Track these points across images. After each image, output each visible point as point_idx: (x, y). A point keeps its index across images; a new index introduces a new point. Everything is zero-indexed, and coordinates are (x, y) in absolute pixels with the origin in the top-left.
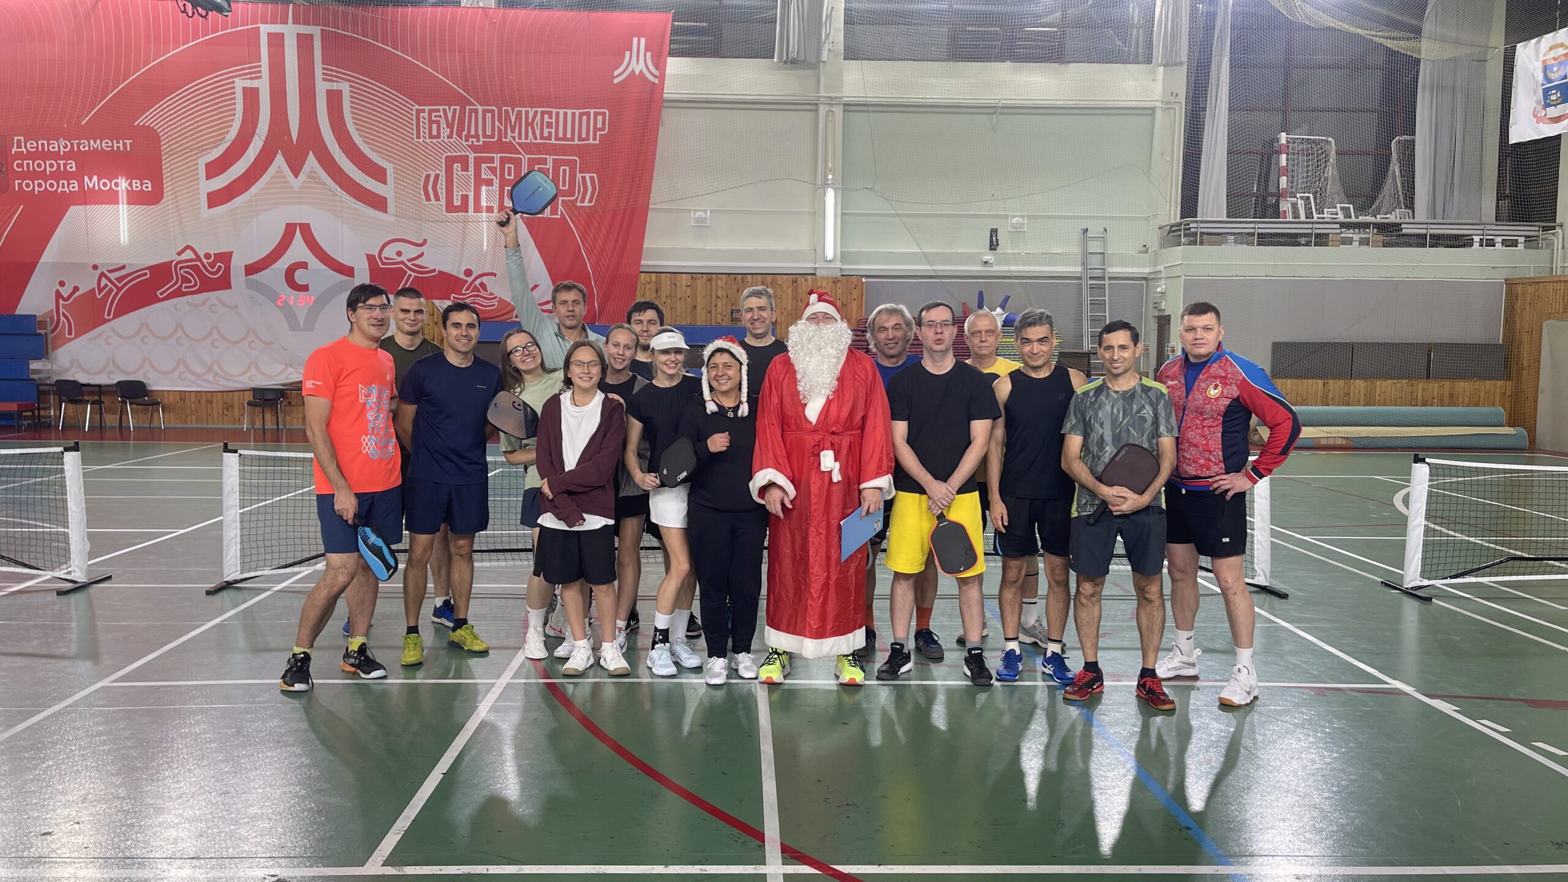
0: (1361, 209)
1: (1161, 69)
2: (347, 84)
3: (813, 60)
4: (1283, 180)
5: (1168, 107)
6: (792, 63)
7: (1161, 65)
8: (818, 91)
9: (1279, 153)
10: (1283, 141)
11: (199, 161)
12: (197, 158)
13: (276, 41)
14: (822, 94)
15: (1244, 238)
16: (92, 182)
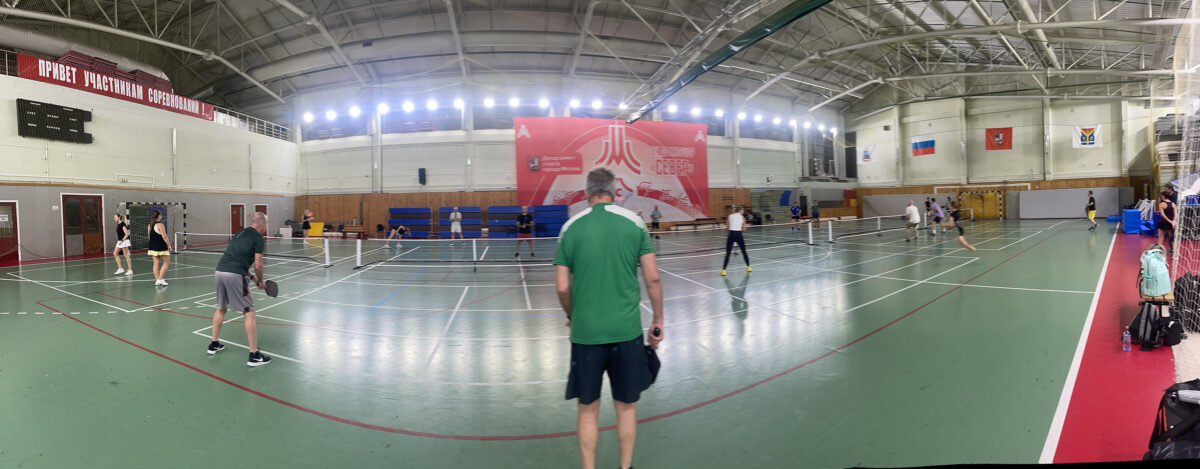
2: (631, 141)
5: (798, 152)
6: (729, 138)
12: (592, 161)
13: (613, 129)
14: (735, 145)
16: (564, 168)
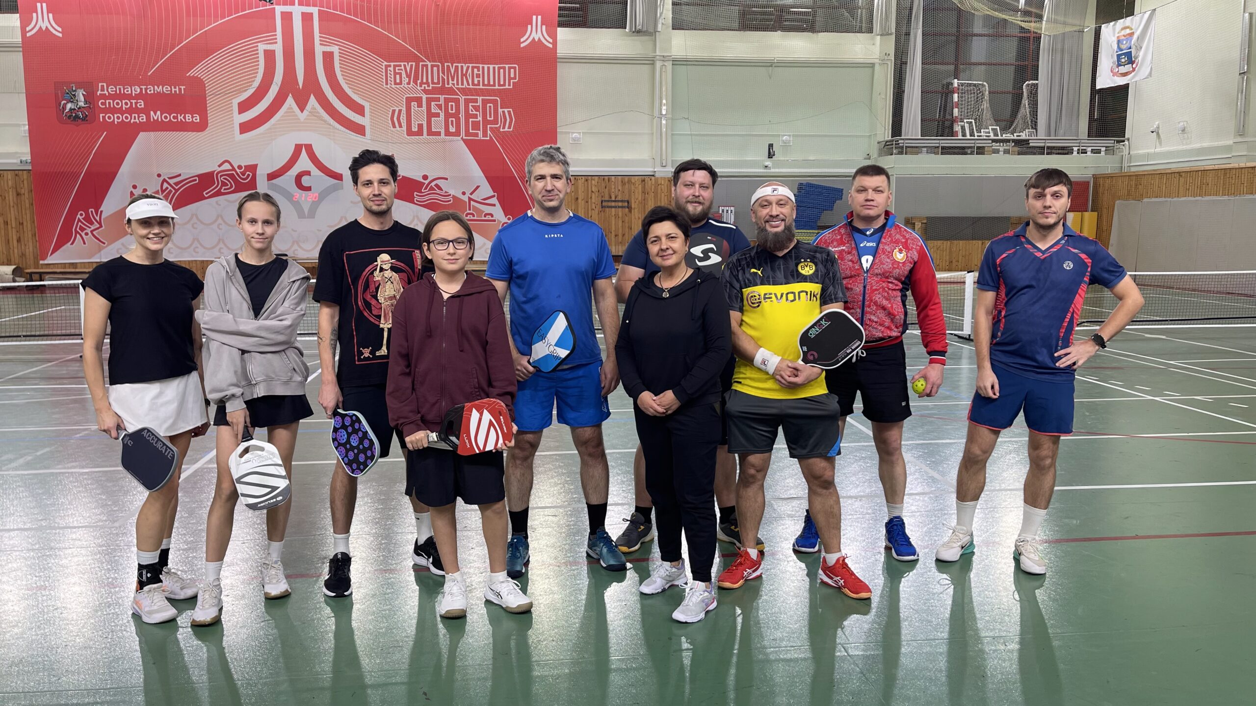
0: (1004, 130)
1: (879, 37)
2: (337, 47)
3: (652, 31)
4: (956, 111)
5: (883, 62)
6: (638, 32)
7: (878, 35)
8: (655, 52)
9: (953, 92)
10: (956, 85)
11: (233, 101)
12: (232, 99)
13: (287, 17)
14: (658, 53)
15: (933, 150)
16: (156, 116)
